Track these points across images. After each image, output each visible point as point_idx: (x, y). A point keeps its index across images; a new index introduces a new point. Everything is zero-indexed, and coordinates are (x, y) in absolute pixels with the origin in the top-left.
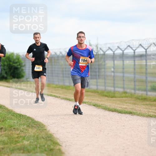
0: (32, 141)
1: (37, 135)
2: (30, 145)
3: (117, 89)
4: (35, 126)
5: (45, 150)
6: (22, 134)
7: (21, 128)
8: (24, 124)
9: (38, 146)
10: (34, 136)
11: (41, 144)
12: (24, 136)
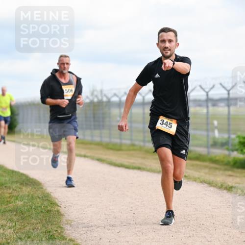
0: (26, 201)
1: (32, 195)
2: (24, 206)
3: (124, 141)
4: (30, 184)
5: (42, 212)
6: (15, 194)
7: (14, 187)
8: (17, 182)
9: (33, 207)
10: (28, 196)
11: (37, 205)
12: (17, 195)
